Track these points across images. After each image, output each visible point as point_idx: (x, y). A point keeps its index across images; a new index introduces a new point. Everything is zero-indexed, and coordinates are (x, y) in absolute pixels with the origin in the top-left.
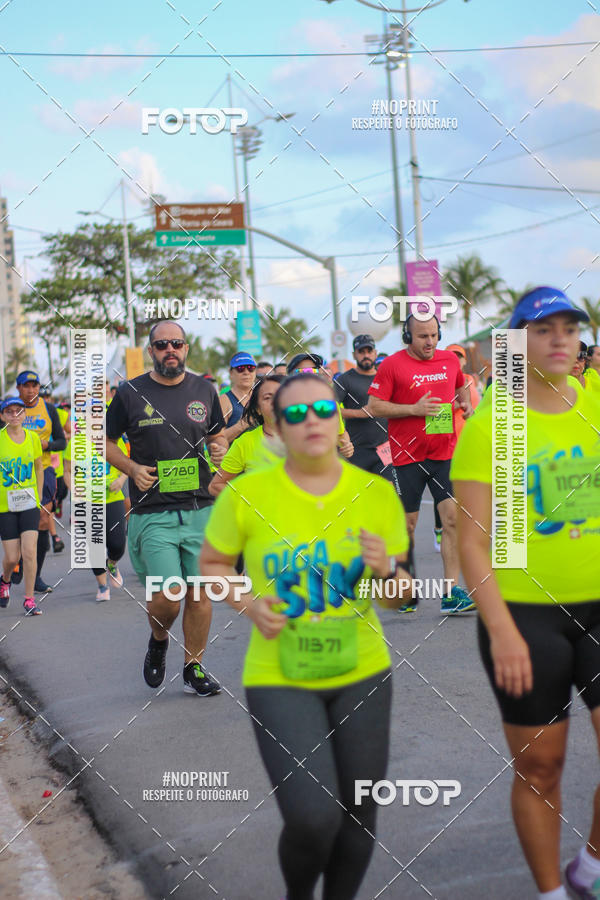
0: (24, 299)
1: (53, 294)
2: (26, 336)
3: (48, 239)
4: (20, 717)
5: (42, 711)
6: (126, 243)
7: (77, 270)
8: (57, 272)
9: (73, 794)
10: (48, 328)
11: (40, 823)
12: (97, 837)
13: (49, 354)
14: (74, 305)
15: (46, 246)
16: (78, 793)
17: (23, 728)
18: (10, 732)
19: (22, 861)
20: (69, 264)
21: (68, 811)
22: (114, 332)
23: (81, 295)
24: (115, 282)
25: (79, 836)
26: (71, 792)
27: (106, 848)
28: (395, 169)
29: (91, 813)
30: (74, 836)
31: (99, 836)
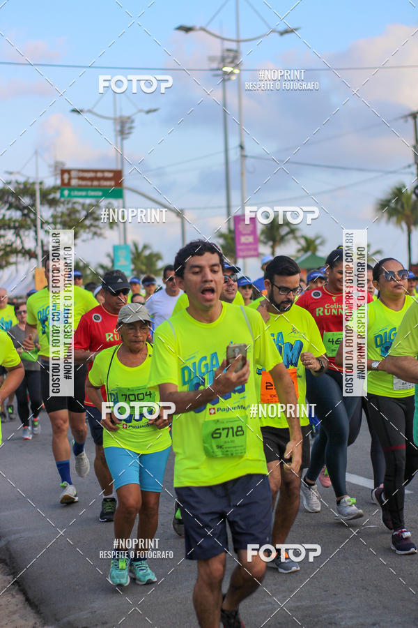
6: (38, 194)
7: (4, 213)
9: (10, 578)
16: (14, 578)
22: (27, 257)
23: (5, 229)
24: (29, 222)
25: (16, 608)
26: (8, 577)
27: (36, 616)
28: (226, 150)
29: (24, 592)
30: (12, 608)
31: (30, 608)
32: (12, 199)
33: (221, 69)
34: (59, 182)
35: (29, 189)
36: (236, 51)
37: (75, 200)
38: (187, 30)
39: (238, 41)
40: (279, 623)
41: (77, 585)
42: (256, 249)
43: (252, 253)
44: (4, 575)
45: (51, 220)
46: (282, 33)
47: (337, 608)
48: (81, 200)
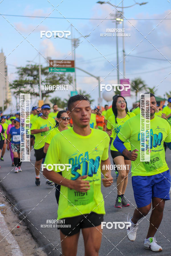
0: (10, 85)
1: (18, 84)
2: (10, 96)
3: (18, 68)
4: (10, 205)
5: (17, 203)
6: (40, 70)
7: (26, 78)
8: (20, 78)
9: (26, 227)
10: (17, 93)
11: (16, 235)
12: (33, 240)
13: (17, 101)
14: (25, 87)
15: (17, 70)
16: (27, 227)
17: (11, 208)
18: (7, 209)
19: (12, 246)
20: (24, 76)
21: (24, 232)
22: (36, 95)
23: (26, 84)
24: (36, 81)
25: (28, 240)
26: (25, 227)
27: (36, 243)
28: (117, 53)
29: (31, 233)
30: (26, 239)
31: (34, 240)
32: (29, 72)
33: (116, 19)
34: (49, 65)
35: (36, 68)
36: (122, 12)
37: (55, 72)
38: (102, 3)
39: (122, 8)
40: (136, 248)
41: (53, 231)
42: (129, 93)
43: (128, 94)
44: (23, 226)
45: (45, 81)
46: (141, 4)
47: (160, 242)
48: (58, 73)
